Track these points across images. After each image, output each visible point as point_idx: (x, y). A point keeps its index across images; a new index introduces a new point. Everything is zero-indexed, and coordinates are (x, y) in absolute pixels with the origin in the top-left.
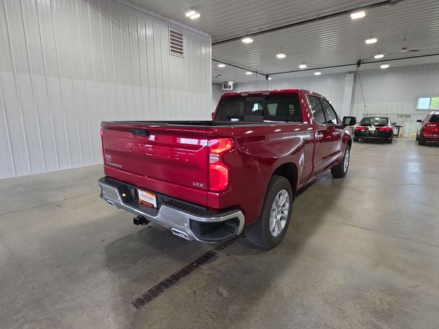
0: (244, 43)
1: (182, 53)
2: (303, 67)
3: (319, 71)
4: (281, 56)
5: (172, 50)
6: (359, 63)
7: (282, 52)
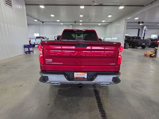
0: (40, 7)
1: (11, 6)
2: (58, 21)
3: (62, 23)
4: (52, 16)
5: (6, 3)
6: (75, 22)
7: (53, 14)
